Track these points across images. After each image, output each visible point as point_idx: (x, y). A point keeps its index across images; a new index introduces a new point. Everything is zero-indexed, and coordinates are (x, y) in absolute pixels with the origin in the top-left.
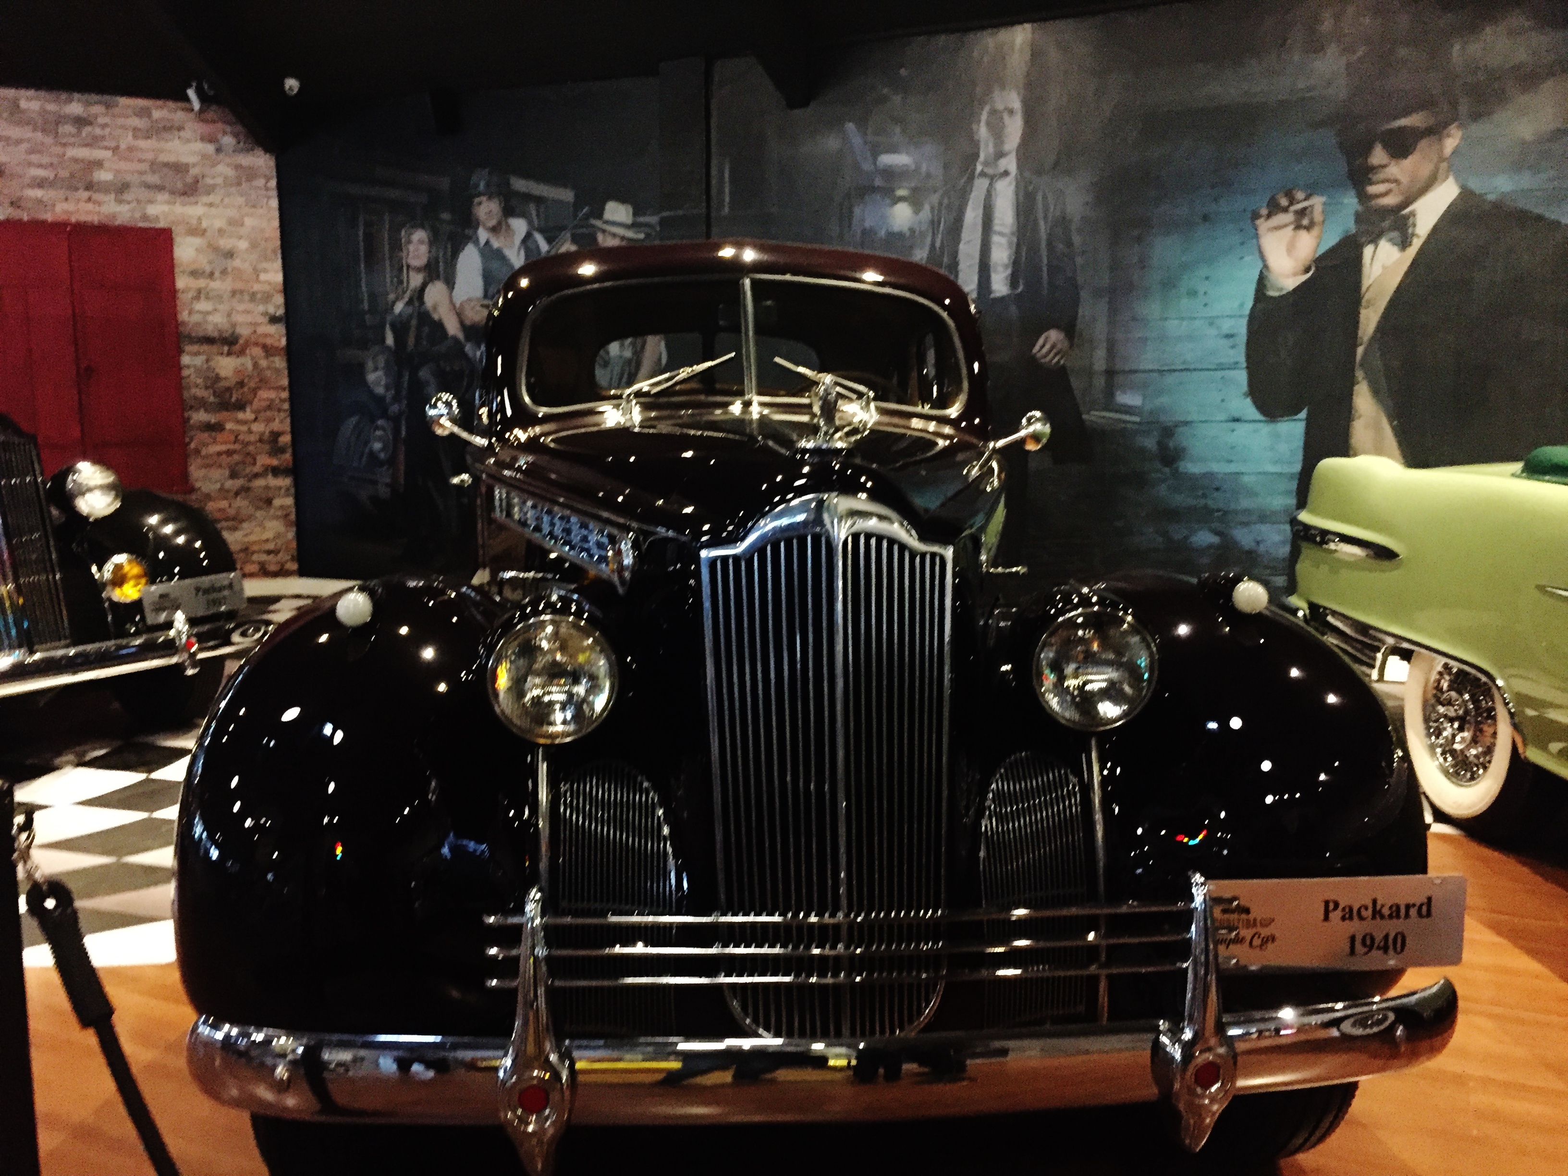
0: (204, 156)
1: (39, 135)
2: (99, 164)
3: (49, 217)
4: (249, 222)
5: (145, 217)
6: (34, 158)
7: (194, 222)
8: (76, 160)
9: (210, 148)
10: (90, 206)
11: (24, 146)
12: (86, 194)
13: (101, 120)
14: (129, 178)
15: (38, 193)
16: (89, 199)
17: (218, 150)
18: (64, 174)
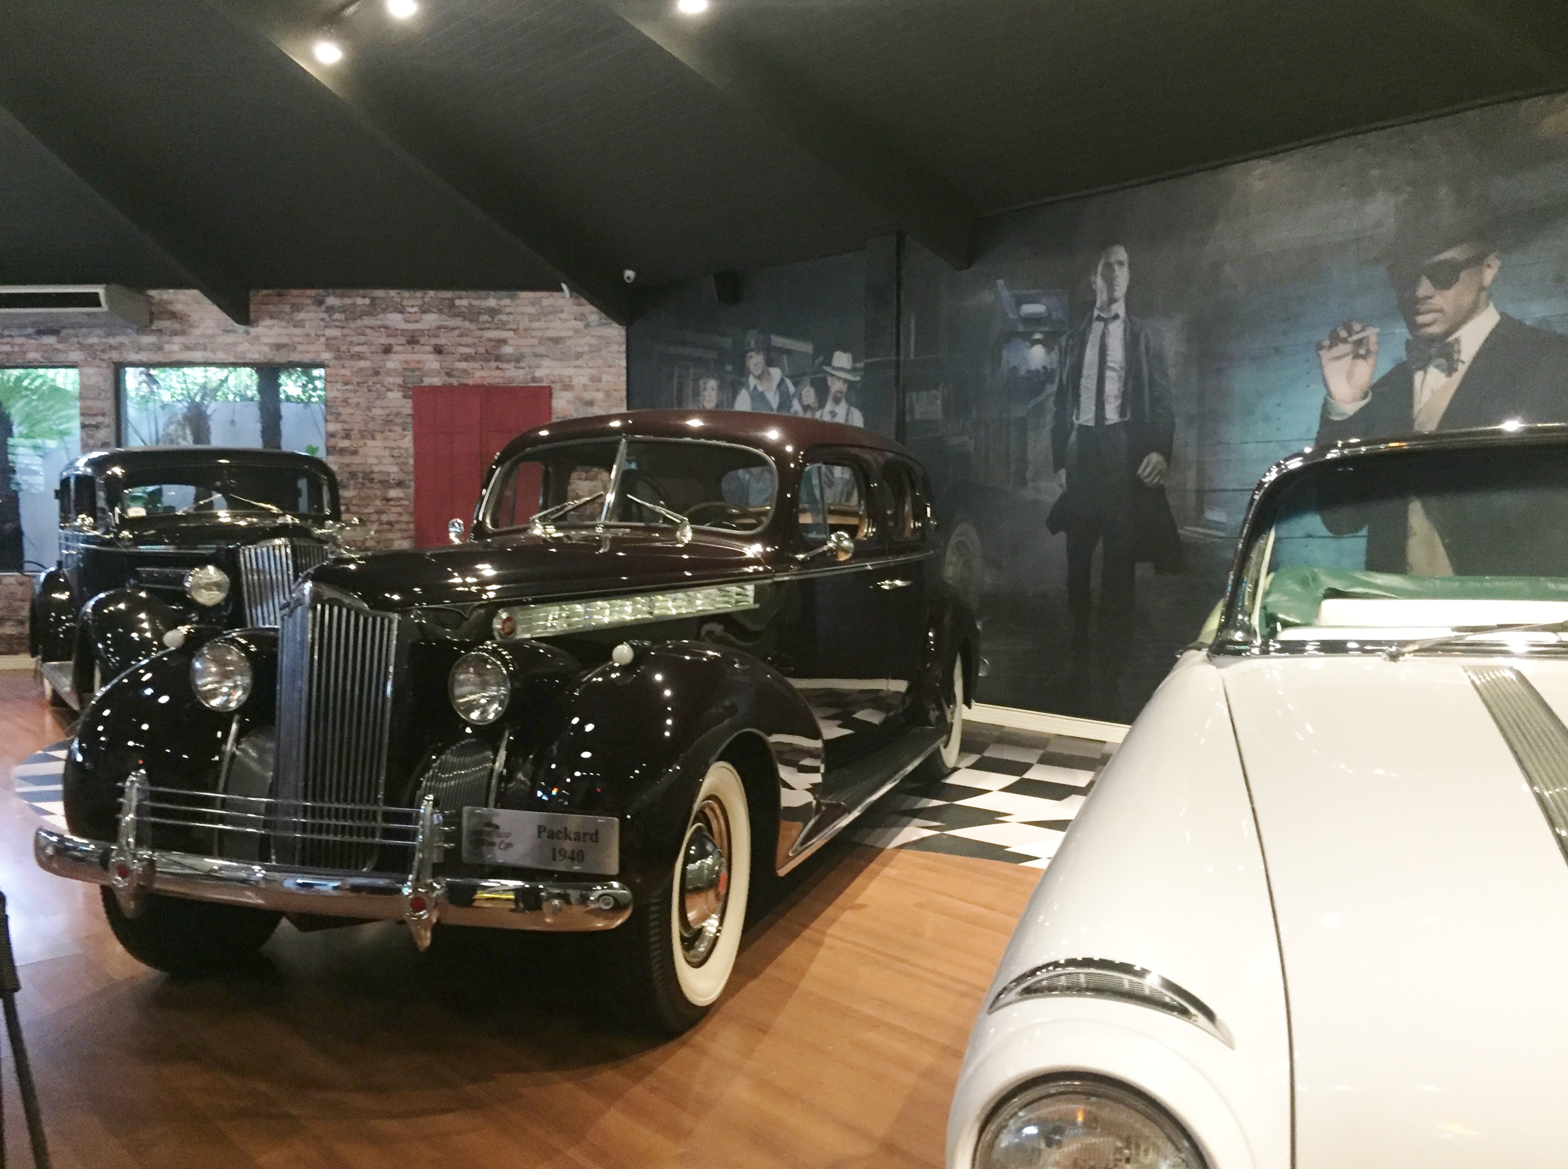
0: (577, 331)
1: (467, 324)
2: (504, 342)
3: (470, 382)
4: (605, 378)
5: (534, 379)
6: (464, 340)
7: (566, 380)
8: (490, 340)
9: (580, 325)
10: (498, 373)
11: (457, 332)
12: (494, 364)
13: (508, 310)
14: (525, 350)
15: (463, 365)
16: (498, 368)
17: (587, 326)
18: (481, 350)
